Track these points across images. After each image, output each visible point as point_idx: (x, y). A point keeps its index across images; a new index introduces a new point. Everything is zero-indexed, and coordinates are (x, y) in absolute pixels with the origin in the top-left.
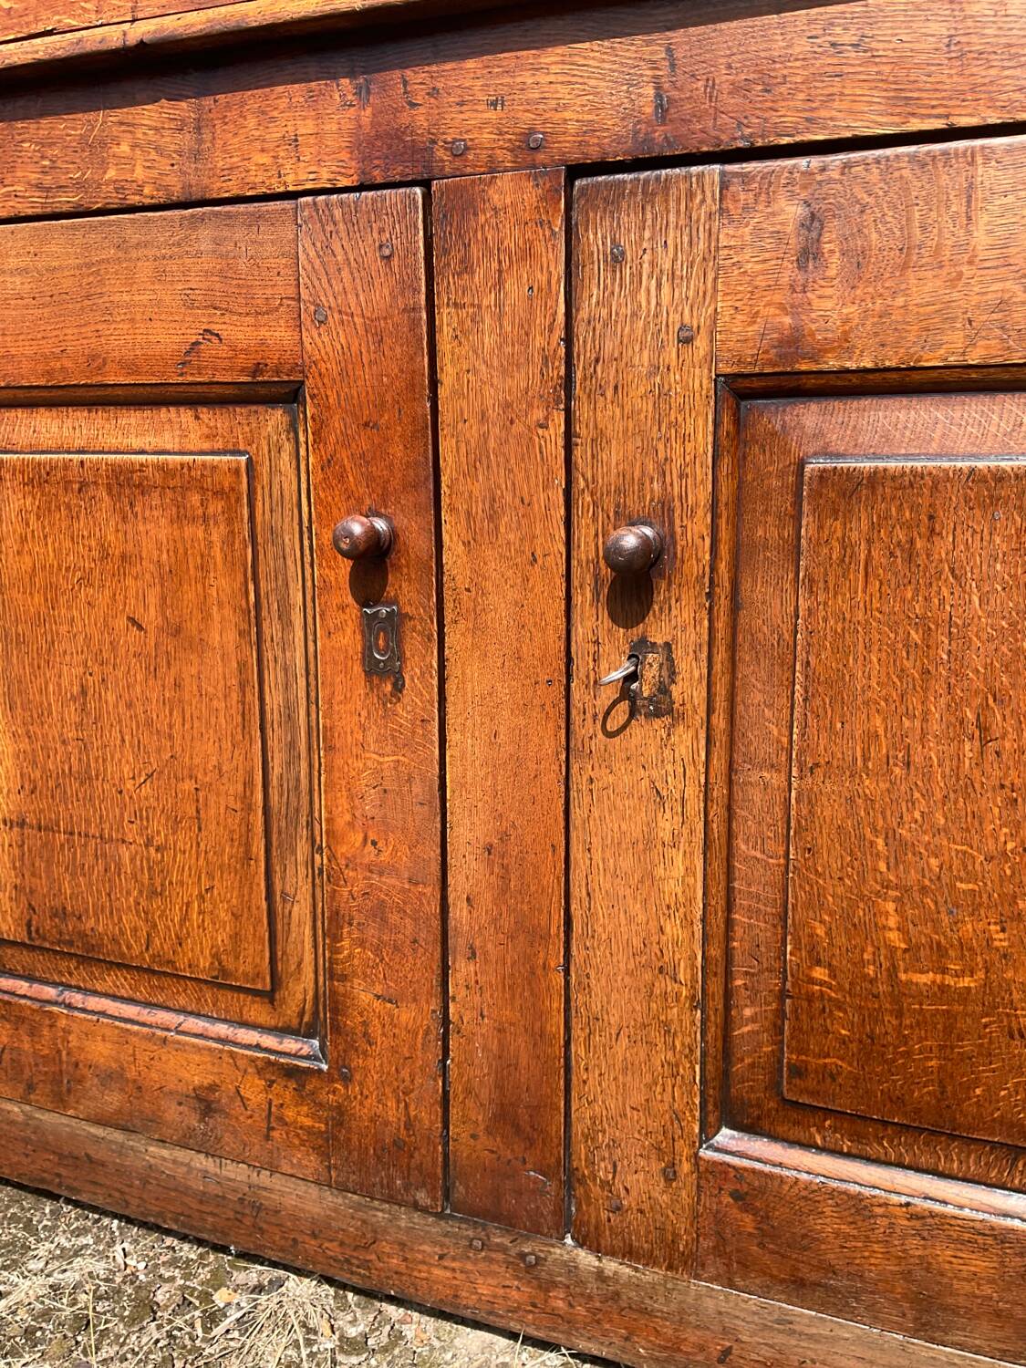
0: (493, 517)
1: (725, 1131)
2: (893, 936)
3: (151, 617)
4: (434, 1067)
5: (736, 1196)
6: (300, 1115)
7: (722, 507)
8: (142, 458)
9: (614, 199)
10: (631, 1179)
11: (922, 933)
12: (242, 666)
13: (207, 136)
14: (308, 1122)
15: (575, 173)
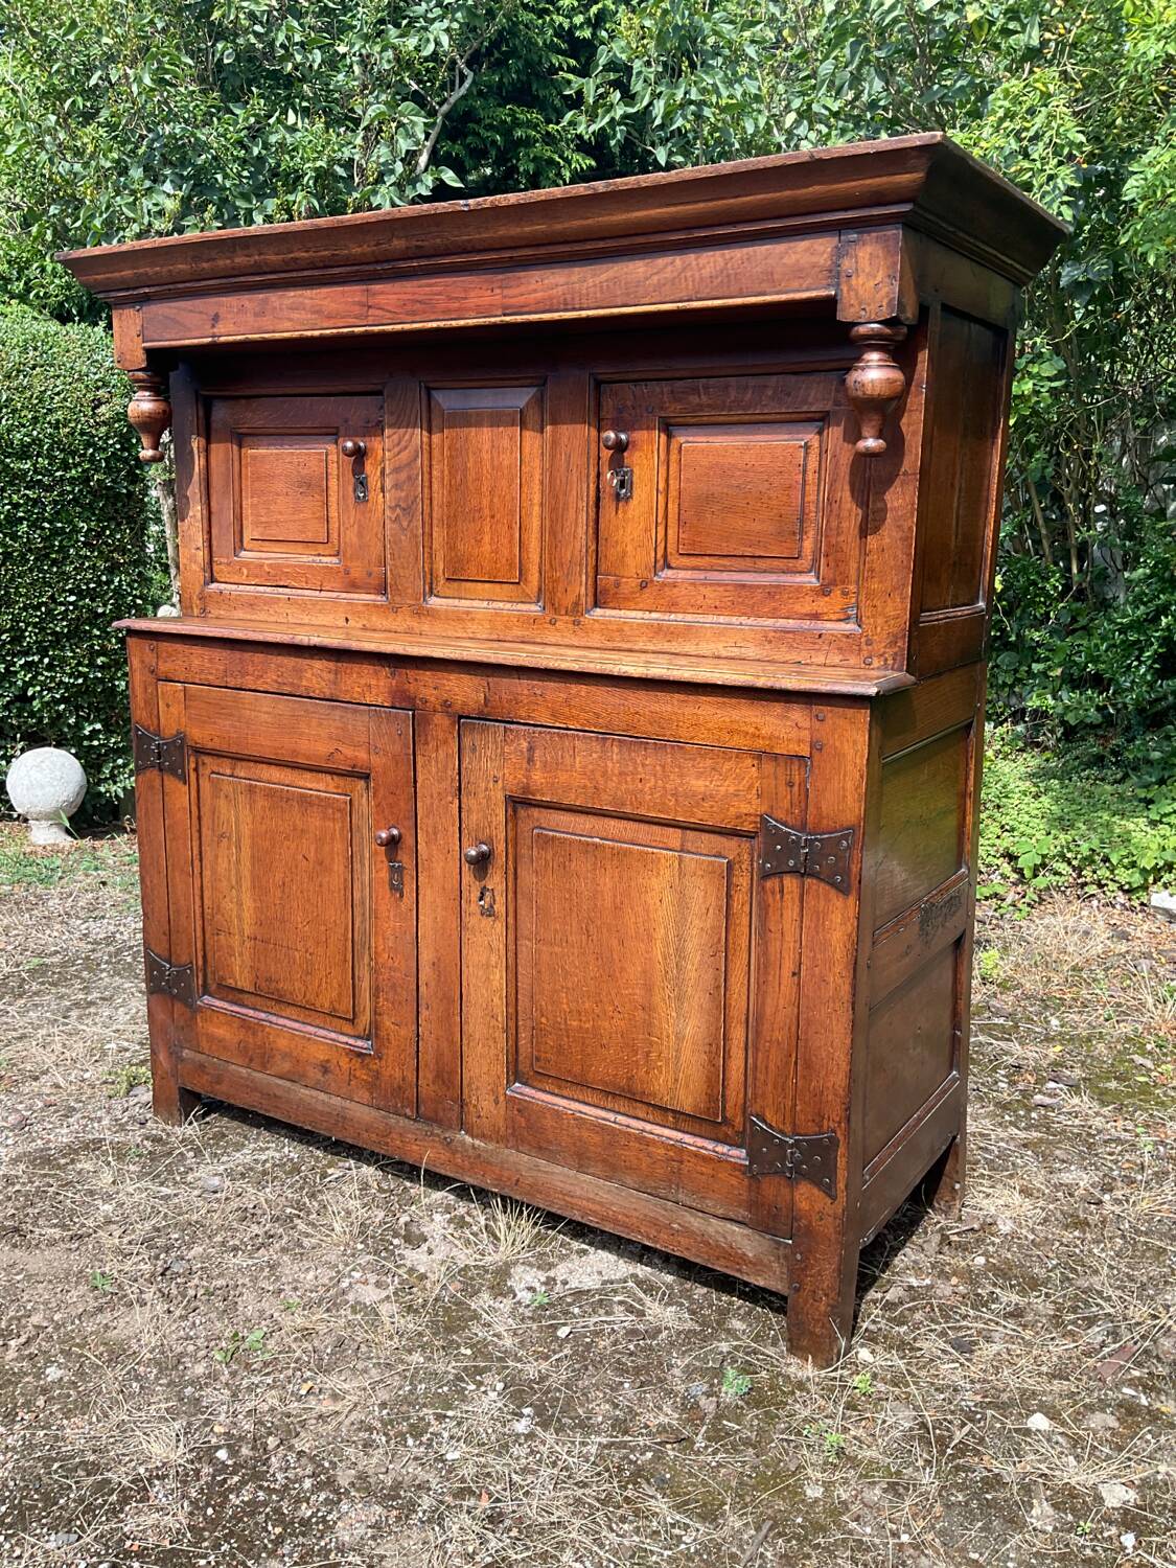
0: (435, 834)
1: (517, 1084)
2: (565, 1007)
3: (312, 856)
4: (414, 1054)
5: (519, 1110)
6: (362, 1074)
7: (509, 841)
8: (310, 792)
9: (473, 728)
10: (483, 1104)
11: (573, 1006)
12: (345, 880)
13: (339, 676)
14: (365, 1077)
15: (461, 717)
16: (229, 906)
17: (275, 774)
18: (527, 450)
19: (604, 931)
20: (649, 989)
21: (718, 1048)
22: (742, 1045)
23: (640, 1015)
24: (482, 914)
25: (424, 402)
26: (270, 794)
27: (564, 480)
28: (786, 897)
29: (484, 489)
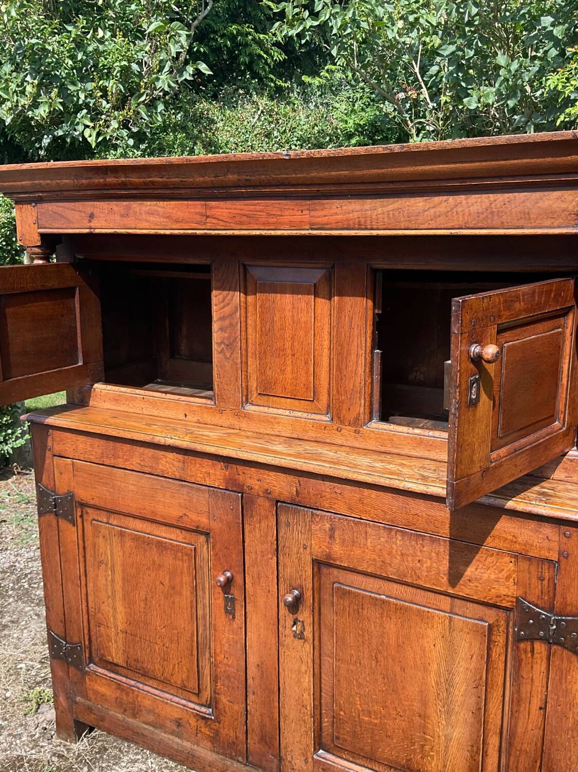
0: (258, 578)
1: (321, 751)
2: (359, 706)
3: (167, 582)
4: (244, 722)
5: (323, 769)
6: (206, 731)
7: (315, 589)
8: (166, 540)
9: (287, 511)
10: (296, 761)
11: (365, 707)
12: (192, 602)
13: (186, 465)
14: (208, 733)
15: (278, 501)
16: (105, 608)
17: (139, 525)
18: (319, 311)
19: (390, 660)
20: (424, 704)
21: (478, 749)
22: (497, 748)
23: (417, 719)
24: (295, 637)
25: (242, 274)
26: (136, 539)
27: (348, 334)
28: (536, 656)
29: (287, 335)
